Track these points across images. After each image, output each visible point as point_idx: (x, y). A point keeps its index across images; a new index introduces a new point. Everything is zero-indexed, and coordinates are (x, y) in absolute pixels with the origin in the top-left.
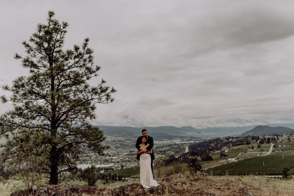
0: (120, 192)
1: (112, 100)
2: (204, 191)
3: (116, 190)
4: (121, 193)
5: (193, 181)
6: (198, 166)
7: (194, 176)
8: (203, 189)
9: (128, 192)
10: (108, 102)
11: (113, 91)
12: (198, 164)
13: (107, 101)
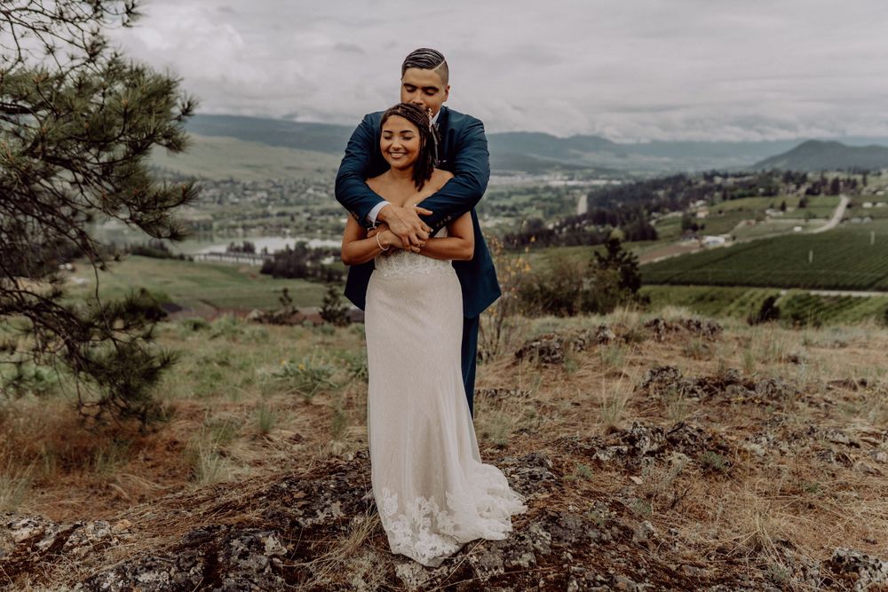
3: (145, 577)
5: (693, 391)
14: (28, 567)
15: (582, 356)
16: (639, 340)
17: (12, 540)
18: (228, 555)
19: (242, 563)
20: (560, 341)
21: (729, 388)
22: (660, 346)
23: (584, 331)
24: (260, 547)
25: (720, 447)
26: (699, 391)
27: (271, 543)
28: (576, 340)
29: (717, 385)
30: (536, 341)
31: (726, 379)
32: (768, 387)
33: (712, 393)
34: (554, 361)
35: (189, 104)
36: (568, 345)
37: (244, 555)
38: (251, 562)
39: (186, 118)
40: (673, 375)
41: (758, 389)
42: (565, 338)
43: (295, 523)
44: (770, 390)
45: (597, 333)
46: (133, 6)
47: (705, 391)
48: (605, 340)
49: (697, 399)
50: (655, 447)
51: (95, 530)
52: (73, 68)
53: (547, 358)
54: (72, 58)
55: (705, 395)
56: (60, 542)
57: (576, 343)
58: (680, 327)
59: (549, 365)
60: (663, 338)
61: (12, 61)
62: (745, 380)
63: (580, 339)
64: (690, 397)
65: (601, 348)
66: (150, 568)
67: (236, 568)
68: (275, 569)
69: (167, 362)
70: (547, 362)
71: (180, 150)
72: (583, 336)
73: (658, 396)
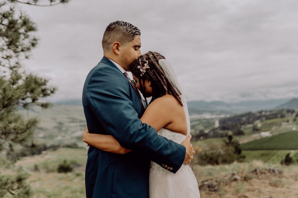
10: (53, 3)
15: (227, 188)
16: (250, 179)
20: (216, 181)
22: (259, 181)
23: (226, 176)
28: (223, 180)
30: (207, 181)
34: (215, 191)
36: (220, 183)
39: (52, 94)
42: (219, 180)
45: (232, 177)
48: (235, 180)
53: (212, 189)
57: (223, 182)
58: (266, 172)
59: (213, 193)
60: (260, 177)
63: (225, 180)
65: (234, 184)
70: (212, 191)
72: (226, 178)
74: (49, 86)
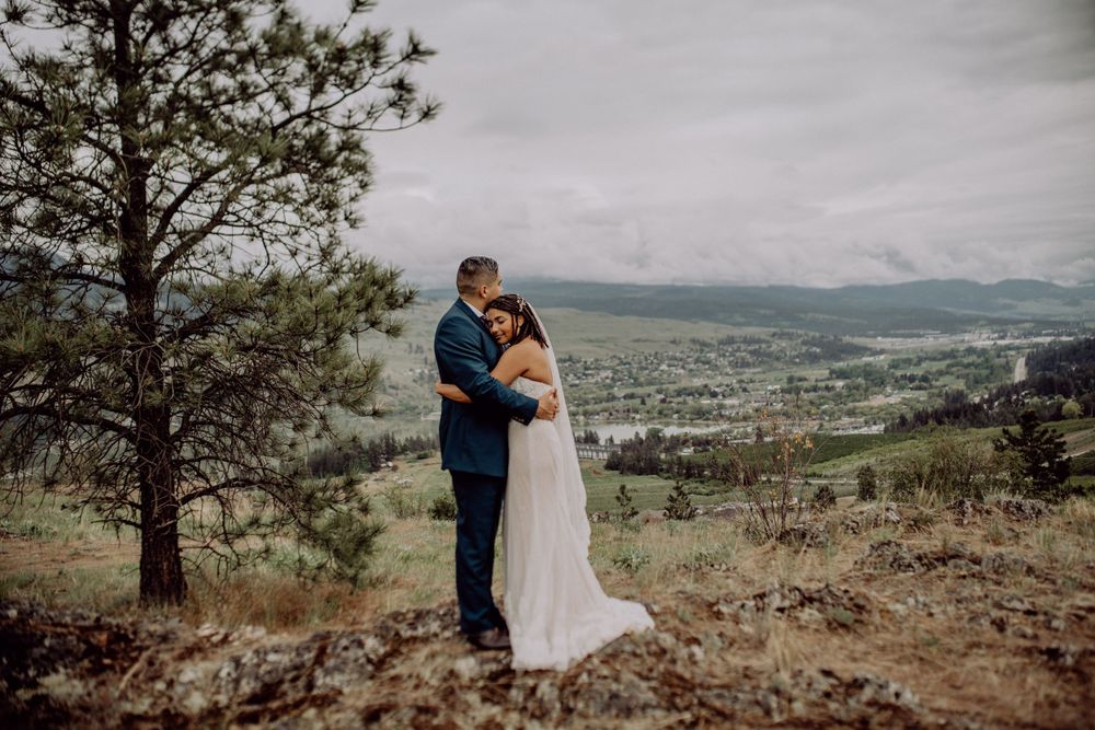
0: (290, 676)
1: (427, 114)
2: (897, 695)
3: (272, 657)
4: (295, 679)
5: (910, 565)
6: (1050, 441)
7: (963, 513)
8: (893, 687)
9: (337, 680)
10: (406, 122)
11: (415, 52)
12: (1047, 436)
13: (402, 117)
14: (200, 650)
15: (851, 539)
17: (195, 635)
18: (335, 648)
19: (344, 654)
20: (829, 524)
21: (951, 563)
22: (959, 531)
24: (361, 644)
25: (857, 606)
26: (915, 566)
27: (371, 643)
28: (849, 522)
29: (937, 560)
30: (802, 523)
31: (951, 553)
32: (994, 561)
33: (930, 566)
34: (816, 545)
35: (411, 293)
36: (836, 528)
37: (346, 648)
38: (351, 654)
39: (407, 304)
40: (895, 549)
41: (984, 564)
42: (836, 520)
43: (397, 634)
44: (996, 564)
45: (879, 516)
46: (351, 214)
47: (923, 565)
49: (912, 574)
50: (787, 603)
51: (252, 632)
52: (310, 268)
53: (810, 542)
54: (309, 259)
55: (923, 570)
56: (226, 637)
57: (847, 526)
58: (995, 509)
59: (811, 550)
60: (966, 522)
61: (263, 264)
62: (972, 554)
63: (855, 522)
64: (905, 572)
66: (276, 652)
67: (338, 656)
68: (369, 661)
69: (377, 531)
70: (809, 546)
71: (399, 335)
72: (858, 518)
73: (872, 571)
74: (402, 284)
